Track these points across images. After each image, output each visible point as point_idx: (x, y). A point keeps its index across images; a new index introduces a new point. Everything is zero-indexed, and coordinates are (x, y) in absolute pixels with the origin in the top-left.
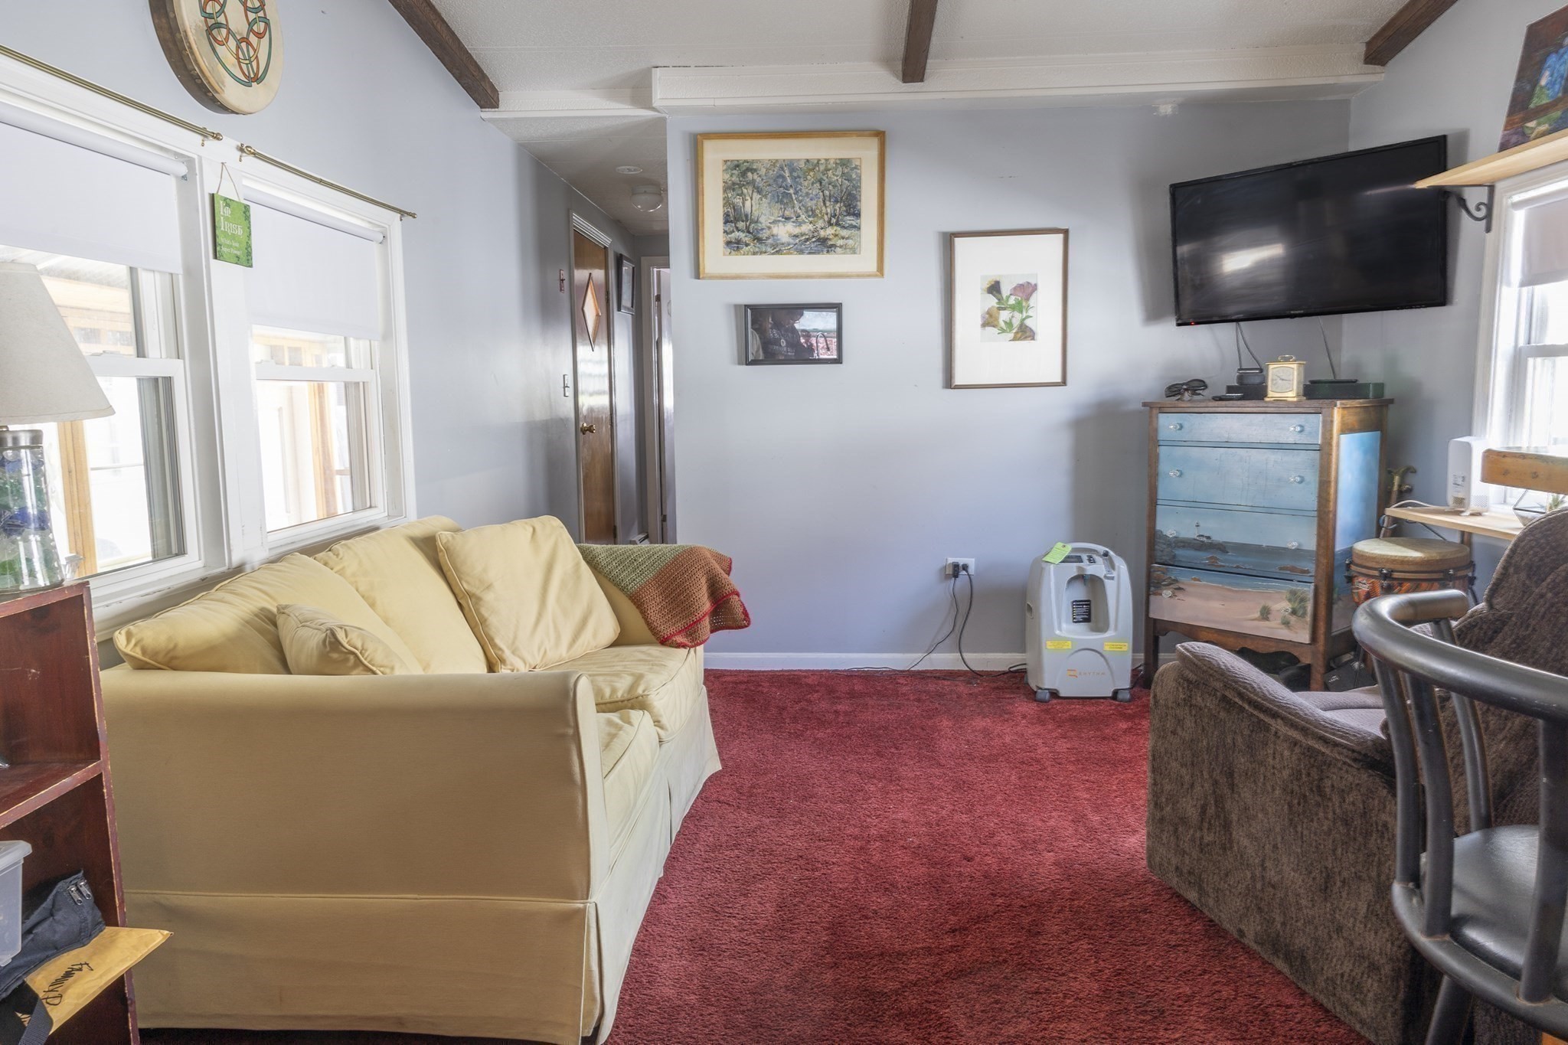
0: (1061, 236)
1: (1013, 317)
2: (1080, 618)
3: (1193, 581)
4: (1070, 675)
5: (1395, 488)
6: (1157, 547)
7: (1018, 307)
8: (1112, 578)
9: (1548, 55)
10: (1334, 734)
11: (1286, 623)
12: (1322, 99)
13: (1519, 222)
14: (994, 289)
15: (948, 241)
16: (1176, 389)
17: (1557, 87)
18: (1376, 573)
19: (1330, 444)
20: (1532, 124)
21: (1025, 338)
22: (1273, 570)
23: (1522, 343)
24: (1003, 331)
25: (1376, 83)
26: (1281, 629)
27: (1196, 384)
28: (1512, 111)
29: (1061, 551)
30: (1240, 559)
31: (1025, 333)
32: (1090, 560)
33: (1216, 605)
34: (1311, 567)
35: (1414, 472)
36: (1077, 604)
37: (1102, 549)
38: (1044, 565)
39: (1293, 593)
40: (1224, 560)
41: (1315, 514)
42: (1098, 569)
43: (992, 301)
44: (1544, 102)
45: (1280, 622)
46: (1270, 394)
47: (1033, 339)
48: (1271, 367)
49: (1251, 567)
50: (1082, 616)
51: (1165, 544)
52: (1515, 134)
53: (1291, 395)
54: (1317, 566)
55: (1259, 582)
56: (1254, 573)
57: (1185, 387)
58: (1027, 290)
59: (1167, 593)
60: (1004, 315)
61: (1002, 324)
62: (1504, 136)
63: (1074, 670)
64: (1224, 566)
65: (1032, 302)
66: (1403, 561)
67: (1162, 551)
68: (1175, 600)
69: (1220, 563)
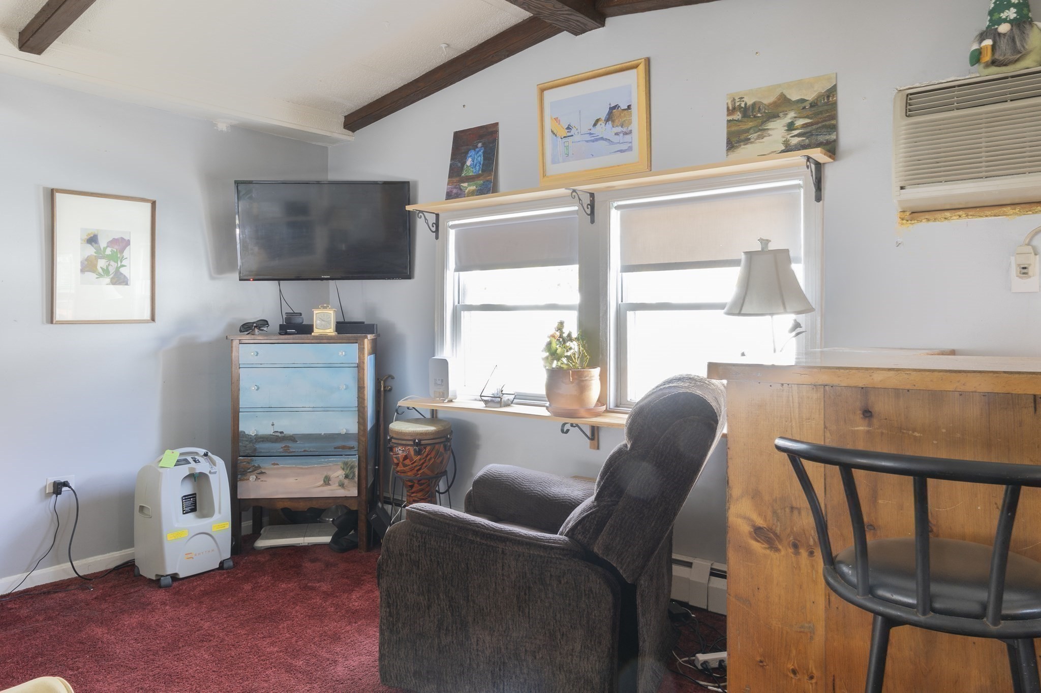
0: (149, 205)
1: (109, 265)
2: (188, 509)
3: (273, 466)
4: (188, 558)
5: (382, 389)
6: (240, 444)
7: (113, 258)
8: (215, 473)
9: (469, 150)
10: (549, 542)
11: (342, 485)
12: (314, 143)
13: (452, 235)
14: (92, 240)
15: (51, 194)
16: (247, 327)
17: (477, 168)
18: (411, 443)
19: (363, 363)
20: (465, 185)
21: (120, 284)
22: (330, 450)
23: (456, 303)
24: (100, 276)
25: (349, 141)
26: (339, 489)
27: (261, 322)
28: (451, 176)
29: (171, 456)
30: (307, 445)
31: (120, 279)
32: (195, 461)
33: (291, 480)
34: (354, 444)
35: (393, 378)
36: (185, 498)
37: (202, 451)
38: (161, 470)
39: (346, 464)
40: (294, 447)
41: (357, 409)
42: (203, 467)
43: (90, 251)
44: (471, 174)
45: (337, 485)
46: (315, 330)
47: (127, 284)
48: (316, 312)
49: (315, 450)
50: (190, 508)
51: (247, 441)
52: (455, 188)
53: (331, 331)
54: (359, 443)
55: (322, 459)
56: (317, 453)
57: (255, 325)
58: (122, 244)
59: (252, 478)
60: (102, 263)
61: (100, 270)
62: (448, 189)
63: (191, 553)
64: (294, 452)
65: (126, 254)
66: (426, 434)
67: (245, 447)
68: (259, 482)
69: (292, 450)
